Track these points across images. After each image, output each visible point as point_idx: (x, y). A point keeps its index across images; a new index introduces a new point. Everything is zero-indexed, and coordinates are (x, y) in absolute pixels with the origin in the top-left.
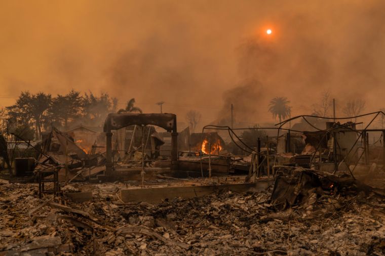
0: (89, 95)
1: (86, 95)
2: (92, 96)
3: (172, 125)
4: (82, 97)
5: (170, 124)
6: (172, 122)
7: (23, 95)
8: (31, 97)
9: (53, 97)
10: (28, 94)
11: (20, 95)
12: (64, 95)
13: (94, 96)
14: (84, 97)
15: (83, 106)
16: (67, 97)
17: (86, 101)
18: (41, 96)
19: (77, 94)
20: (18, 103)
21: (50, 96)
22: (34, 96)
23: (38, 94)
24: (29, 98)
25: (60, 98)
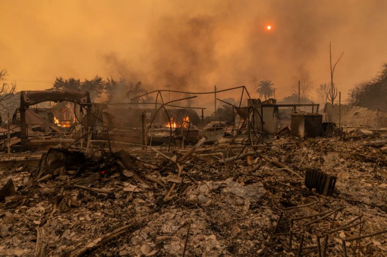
0: (110, 79)
1: (108, 79)
2: (112, 80)
3: (86, 101)
4: (104, 81)
5: (84, 100)
6: (86, 98)
7: (57, 79)
8: (65, 81)
9: (81, 81)
10: (61, 79)
11: (55, 80)
12: (90, 79)
13: (114, 80)
14: (107, 81)
15: (106, 89)
16: (92, 81)
17: (108, 84)
18: (72, 81)
19: (100, 79)
20: (55, 86)
21: (79, 81)
22: (66, 81)
23: (70, 79)
24: (63, 82)
25: (87, 82)
